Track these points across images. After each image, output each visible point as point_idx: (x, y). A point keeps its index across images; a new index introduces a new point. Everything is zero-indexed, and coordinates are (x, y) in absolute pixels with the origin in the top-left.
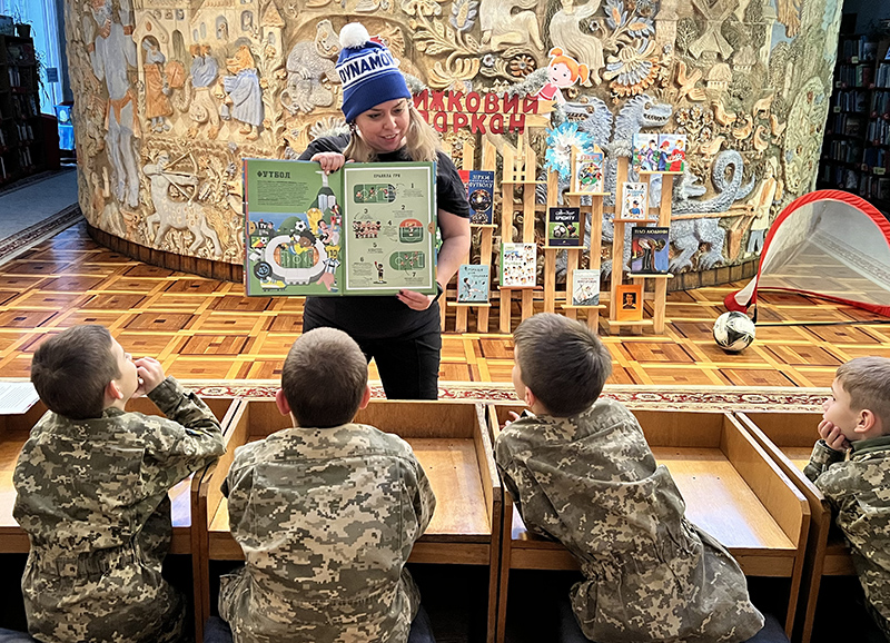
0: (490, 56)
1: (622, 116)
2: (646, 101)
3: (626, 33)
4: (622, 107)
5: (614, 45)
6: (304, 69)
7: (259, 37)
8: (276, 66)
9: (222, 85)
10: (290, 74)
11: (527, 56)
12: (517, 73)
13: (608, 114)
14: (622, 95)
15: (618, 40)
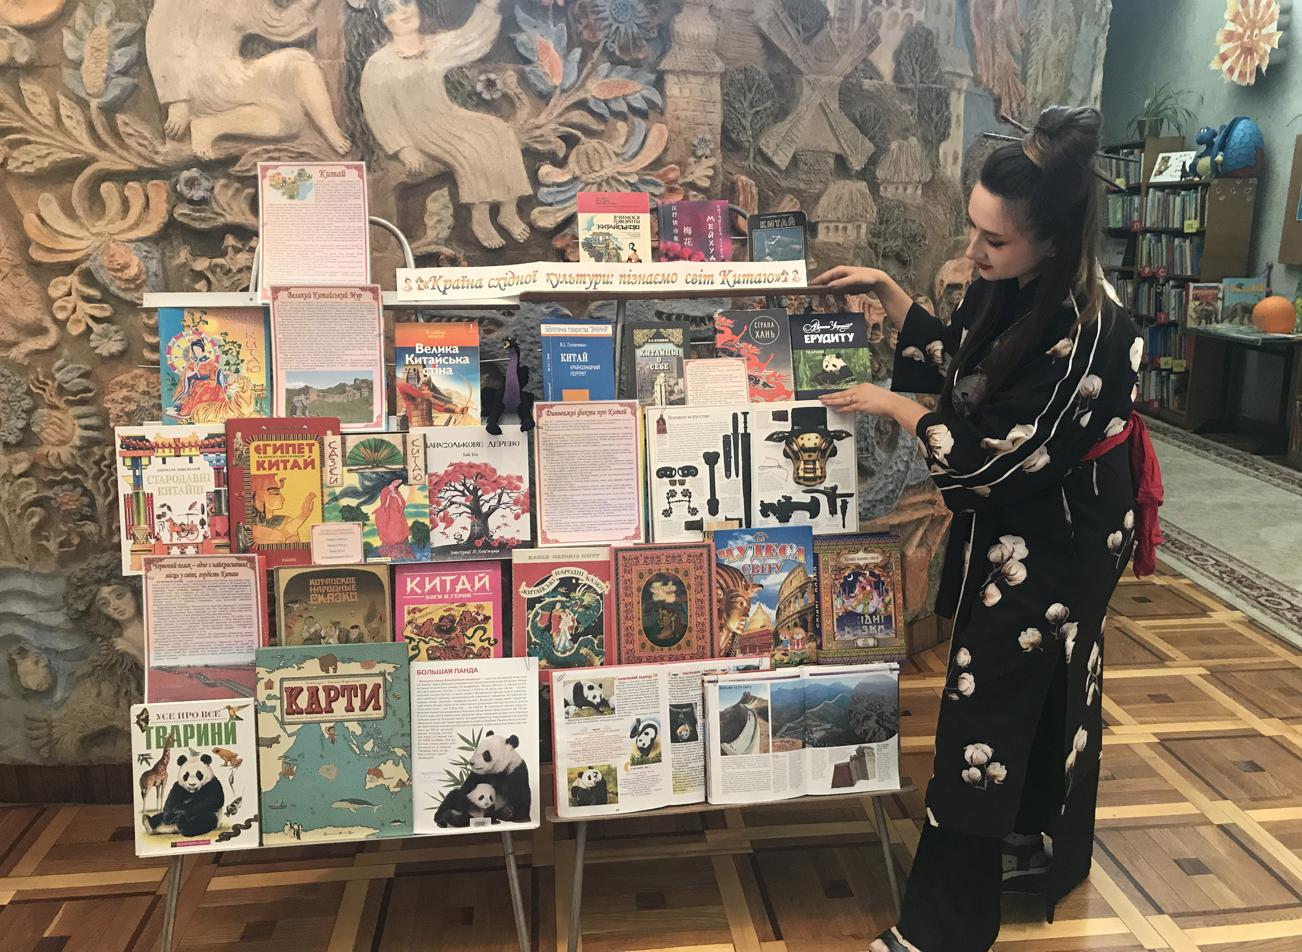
3: (582, 105)
15: (562, 124)
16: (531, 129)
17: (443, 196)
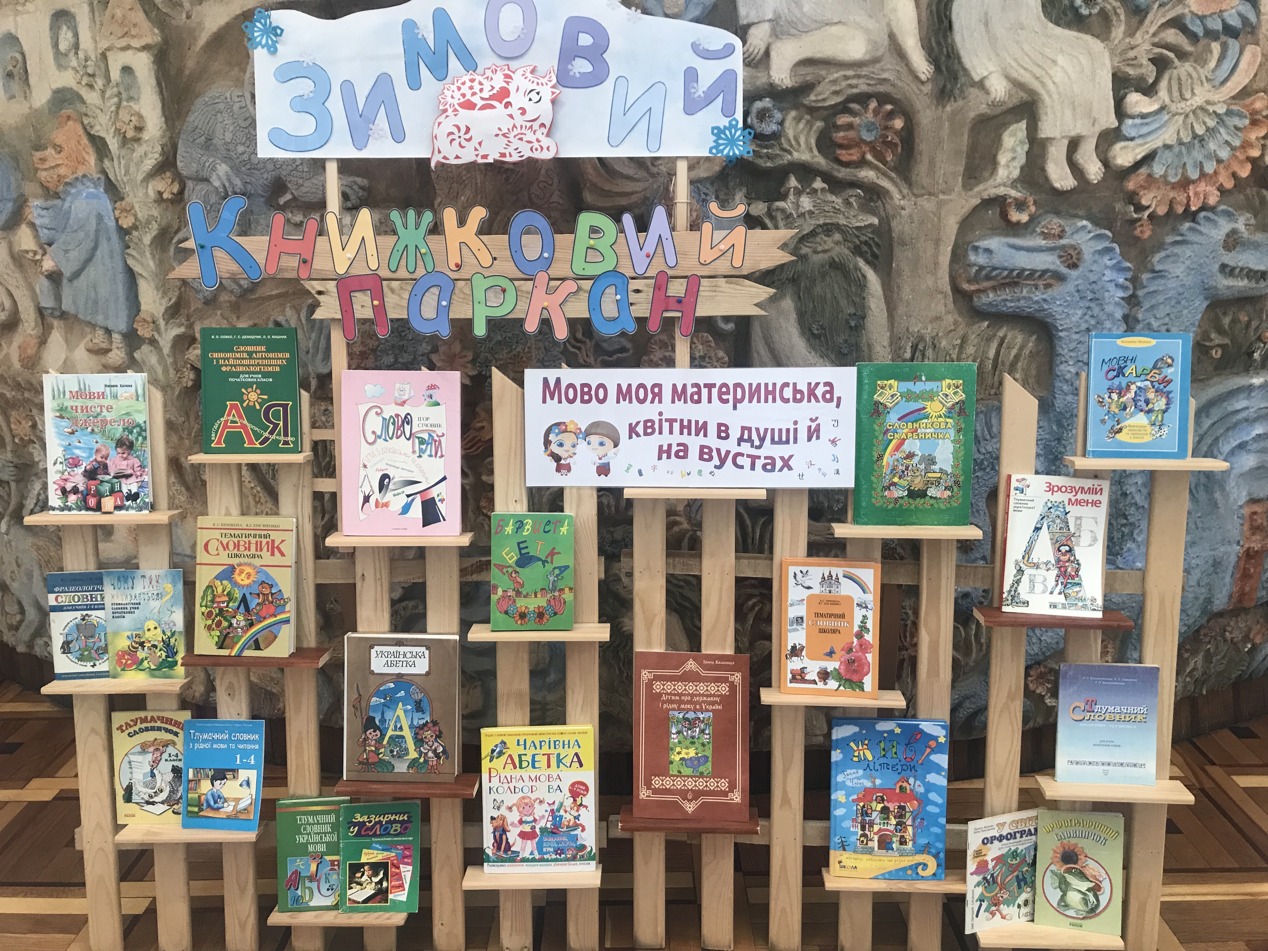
0: (767, 103)
1: (1158, 274)
2: (1225, 227)
3: (1177, 23)
4: (1161, 246)
5: (1145, 62)
6: (223, 169)
7: (99, 83)
8: (149, 164)
9: (32, 225)
10: (190, 184)
11: (883, 98)
12: (853, 155)
13: (1118, 268)
14: (1162, 211)
15: (1155, 45)
16: (1124, 51)
17: (1021, 129)
